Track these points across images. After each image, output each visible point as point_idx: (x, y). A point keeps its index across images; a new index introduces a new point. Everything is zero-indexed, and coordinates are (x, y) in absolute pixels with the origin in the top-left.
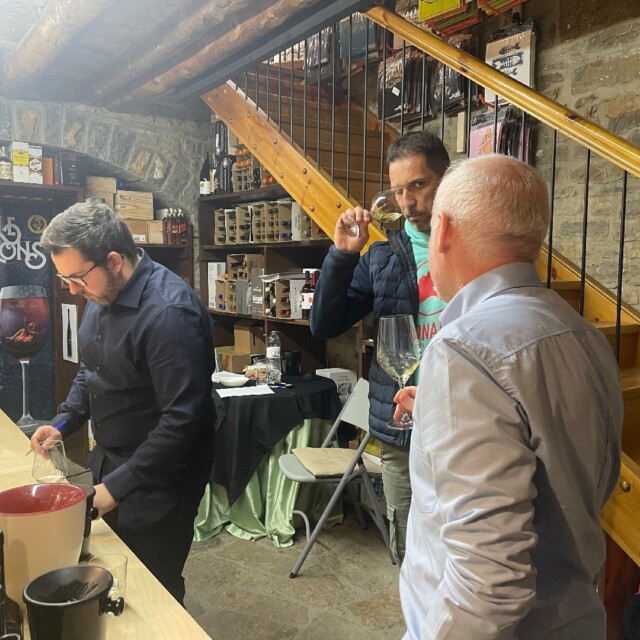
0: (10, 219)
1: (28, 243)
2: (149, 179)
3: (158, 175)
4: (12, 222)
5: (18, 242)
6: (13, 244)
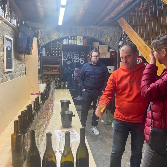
0: (77, 53)
1: (81, 58)
2: (107, 42)
3: (109, 41)
4: (78, 54)
5: (79, 58)
6: (78, 58)
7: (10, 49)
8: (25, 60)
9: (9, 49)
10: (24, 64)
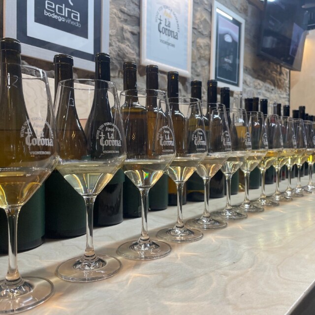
7: (233, 41)
8: (289, 88)
9: (228, 39)
10: (285, 96)
